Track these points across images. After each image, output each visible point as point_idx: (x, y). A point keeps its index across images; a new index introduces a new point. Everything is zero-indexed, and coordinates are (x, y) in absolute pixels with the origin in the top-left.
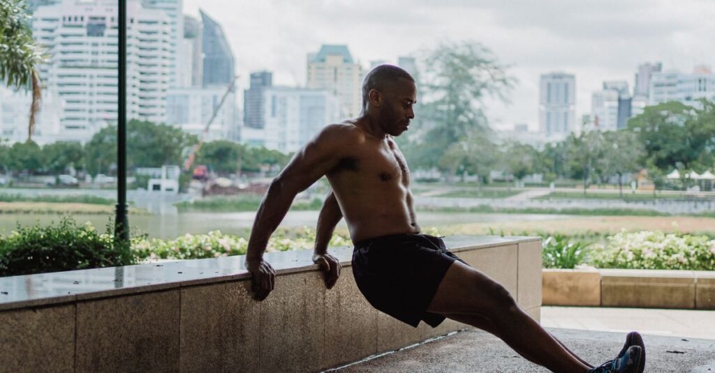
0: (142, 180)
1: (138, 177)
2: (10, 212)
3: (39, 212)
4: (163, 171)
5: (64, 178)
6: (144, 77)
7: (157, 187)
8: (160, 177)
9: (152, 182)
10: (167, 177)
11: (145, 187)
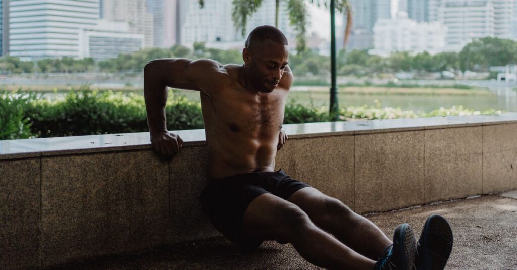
0: (494, 75)
1: (491, 72)
2: (410, 94)
3: (427, 95)
4: (507, 68)
5: (446, 73)
6: (497, 11)
7: (503, 79)
8: (505, 72)
9: (500, 76)
10: (510, 72)
11: (496, 78)
